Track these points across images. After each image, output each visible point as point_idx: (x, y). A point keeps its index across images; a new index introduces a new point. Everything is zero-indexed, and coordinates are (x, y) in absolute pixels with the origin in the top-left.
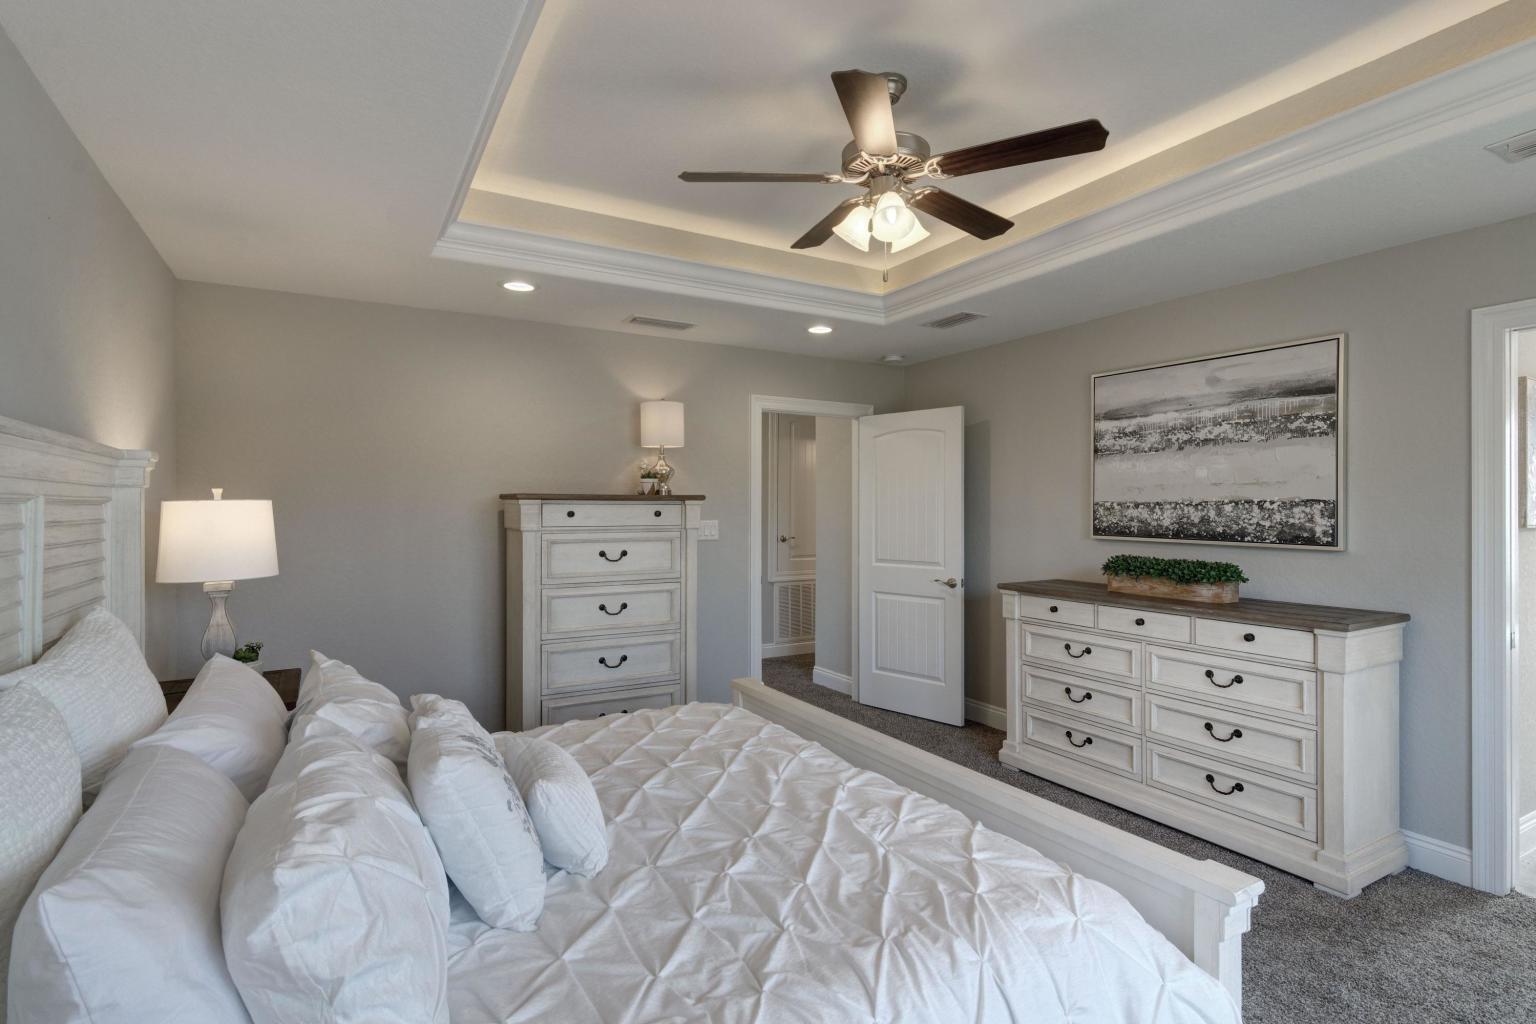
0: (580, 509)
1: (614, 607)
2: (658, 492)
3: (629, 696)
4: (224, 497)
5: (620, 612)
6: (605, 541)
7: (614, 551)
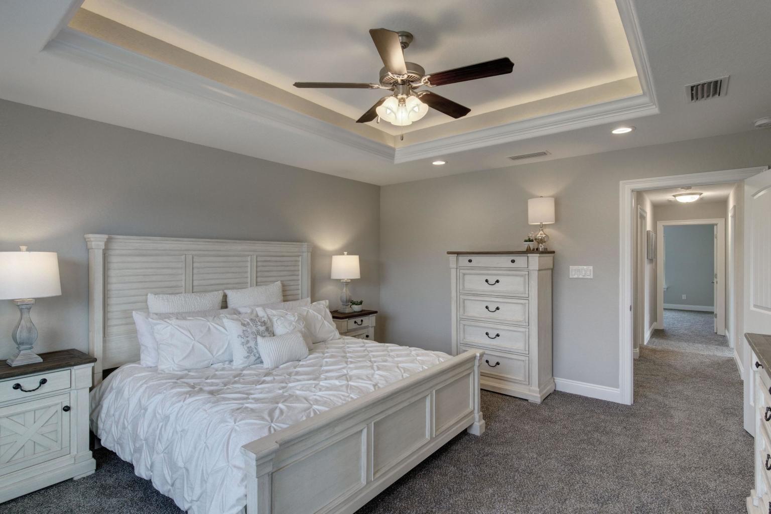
0: (475, 258)
1: (492, 308)
2: (537, 249)
3: (500, 355)
4: (348, 254)
5: (495, 311)
6: (488, 274)
7: (492, 280)
